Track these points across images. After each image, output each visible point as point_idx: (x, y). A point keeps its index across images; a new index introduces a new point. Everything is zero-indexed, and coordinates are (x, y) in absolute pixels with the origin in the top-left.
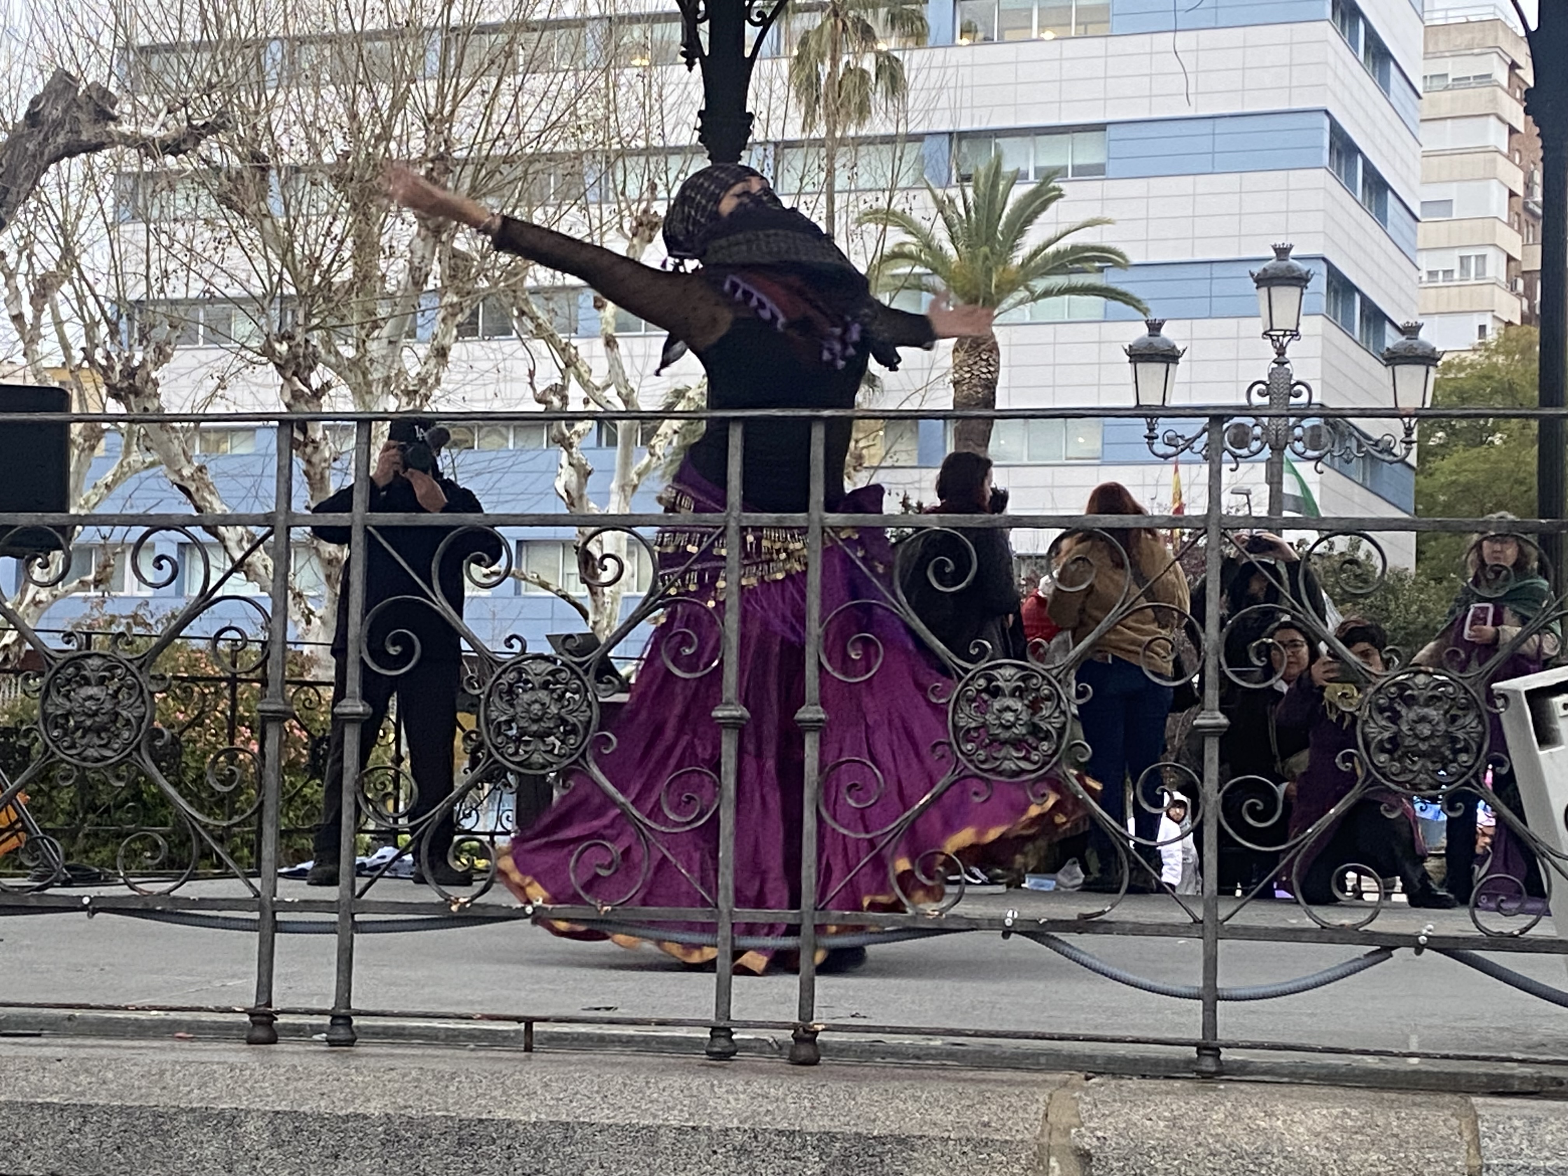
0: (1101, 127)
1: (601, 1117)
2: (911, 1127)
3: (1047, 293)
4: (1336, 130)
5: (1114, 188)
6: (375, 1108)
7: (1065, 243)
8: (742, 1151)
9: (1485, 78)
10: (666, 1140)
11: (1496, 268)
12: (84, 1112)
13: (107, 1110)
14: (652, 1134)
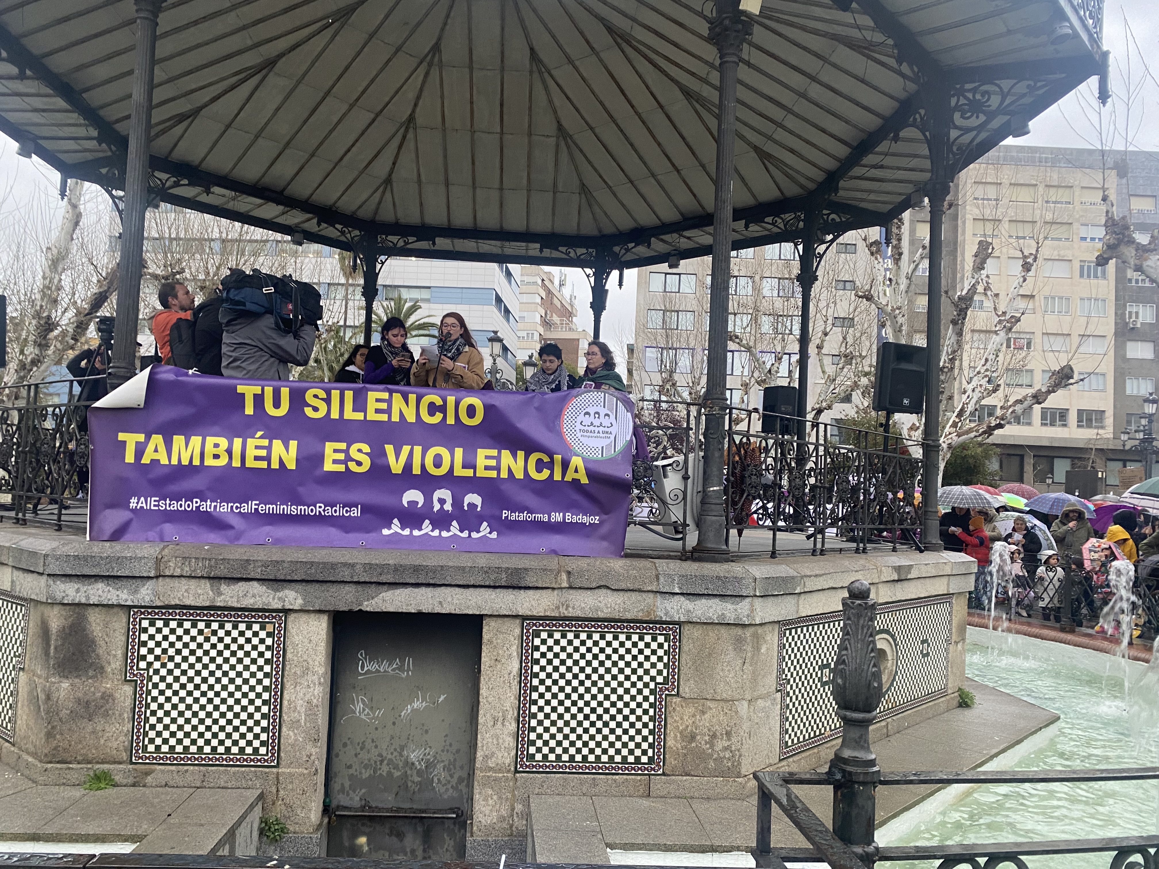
0: (429, 288)
1: (451, 564)
2: (527, 566)
3: (416, 336)
4: (497, 295)
5: (433, 306)
6: (391, 562)
7: (421, 322)
8: (486, 572)
9: (535, 283)
10: (467, 570)
11: (536, 337)
12: (312, 563)
13: (319, 563)
14: (464, 568)
